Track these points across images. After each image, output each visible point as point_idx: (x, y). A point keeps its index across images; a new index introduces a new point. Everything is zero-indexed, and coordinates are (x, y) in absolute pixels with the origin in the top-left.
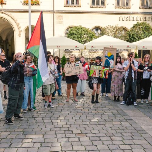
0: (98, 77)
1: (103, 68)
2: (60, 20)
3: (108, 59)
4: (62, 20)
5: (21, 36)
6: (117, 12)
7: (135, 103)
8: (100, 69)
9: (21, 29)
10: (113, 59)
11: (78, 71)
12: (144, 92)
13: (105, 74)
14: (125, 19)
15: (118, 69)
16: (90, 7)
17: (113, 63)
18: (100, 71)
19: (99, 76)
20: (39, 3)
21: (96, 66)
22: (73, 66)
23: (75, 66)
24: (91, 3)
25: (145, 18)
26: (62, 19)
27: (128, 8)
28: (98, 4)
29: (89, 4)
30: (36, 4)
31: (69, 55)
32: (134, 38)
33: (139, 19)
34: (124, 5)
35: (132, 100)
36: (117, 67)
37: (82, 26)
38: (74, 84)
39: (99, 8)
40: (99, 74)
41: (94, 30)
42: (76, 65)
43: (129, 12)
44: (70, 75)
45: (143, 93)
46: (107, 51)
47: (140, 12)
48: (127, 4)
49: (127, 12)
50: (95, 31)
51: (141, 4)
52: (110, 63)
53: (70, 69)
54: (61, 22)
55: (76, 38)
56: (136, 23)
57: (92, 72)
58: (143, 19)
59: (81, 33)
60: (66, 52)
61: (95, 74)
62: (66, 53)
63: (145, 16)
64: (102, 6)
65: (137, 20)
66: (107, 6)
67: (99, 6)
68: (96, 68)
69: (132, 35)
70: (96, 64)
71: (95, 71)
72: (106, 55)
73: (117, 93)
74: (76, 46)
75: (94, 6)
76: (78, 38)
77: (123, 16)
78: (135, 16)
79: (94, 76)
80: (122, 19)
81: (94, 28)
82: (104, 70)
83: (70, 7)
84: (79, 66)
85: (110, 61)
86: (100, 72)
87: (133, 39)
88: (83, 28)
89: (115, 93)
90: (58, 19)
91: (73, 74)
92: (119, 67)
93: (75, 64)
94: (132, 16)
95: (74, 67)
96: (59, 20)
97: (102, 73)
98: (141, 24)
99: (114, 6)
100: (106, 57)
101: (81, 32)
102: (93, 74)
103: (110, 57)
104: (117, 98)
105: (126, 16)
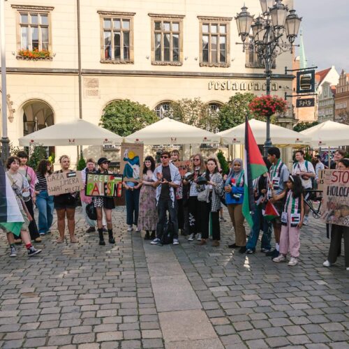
0: (103, 195)
1: (112, 178)
2: (93, 89)
3: (129, 163)
4: (96, 89)
5: (14, 120)
6: (204, 73)
7: (175, 240)
8: (106, 181)
9: (14, 107)
10: (138, 163)
11: (74, 185)
12: (194, 220)
13: (116, 189)
14: (220, 86)
15: (148, 181)
16: (152, 64)
17: (139, 171)
18: (105, 184)
19: (105, 194)
20: (51, 55)
21: (97, 175)
22: (65, 176)
23: (68, 177)
24: (154, 56)
25: (257, 85)
26: (98, 86)
27: (223, 67)
28: (167, 58)
29: (150, 59)
30: (44, 58)
31: (112, 156)
32: (229, 123)
33: (246, 87)
34: (217, 61)
35: (169, 235)
36: (145, 177)
37: (131, 101)
38: (69, 210)
39: (169, 66)
40: (105, 189)
41: (162, 107)
42: (70, 175)
43: (226, 74)
44: (57, 193)
45: (192, 222)
46: (127, 150)
47: (247, 74)
48: (223, 58)
49: (223, 74)
50: (163, 110)
51: (248, 60)
52: (134, 171)
53: (57, 184)
54: (95, 93)
55: (117, 123)
56: (233, 94)
57: (91, 187)
58: (253, 87)
59: (127, 114)
60: (106, 151)
61: (98, 190)
62: (107, 154)
63: (256, 81)
64: (176, 63)
65: (242, 88)
66: (184, 62)
67: (168, 63)
68: (98, 179)
69: (225, 117)
70: (99, 173)
71: (96, 185)
72: (127, 157)
73: (147, 225)
74: (106, 140)
75: (158, 62)
76: (121, 123)
77: (215, 80)
78: (239, 82)
79: (95, 194)
80: (213, 86)
81: (161, 104)
82: (113, 181)
83: (113, 63)
84: (75, 176)
85: (133, 167)
86: (106, 187)
87: (226, 125)
88: (133, 103)
89: (145, 225)
90: (89, 87)
91: (63, 192)
92: (149, 178)
93: (68, 174)
94: (233, 81)
95: (66, 178)
96: (90, 89)
97: (110, 188)
98: (242, 96)
99: (198, 62)
100: (125, 160)
101: (128, 112)
102: (94, 190)
103: (132, 160)
104: (150, 233)
105: (222, 81)
